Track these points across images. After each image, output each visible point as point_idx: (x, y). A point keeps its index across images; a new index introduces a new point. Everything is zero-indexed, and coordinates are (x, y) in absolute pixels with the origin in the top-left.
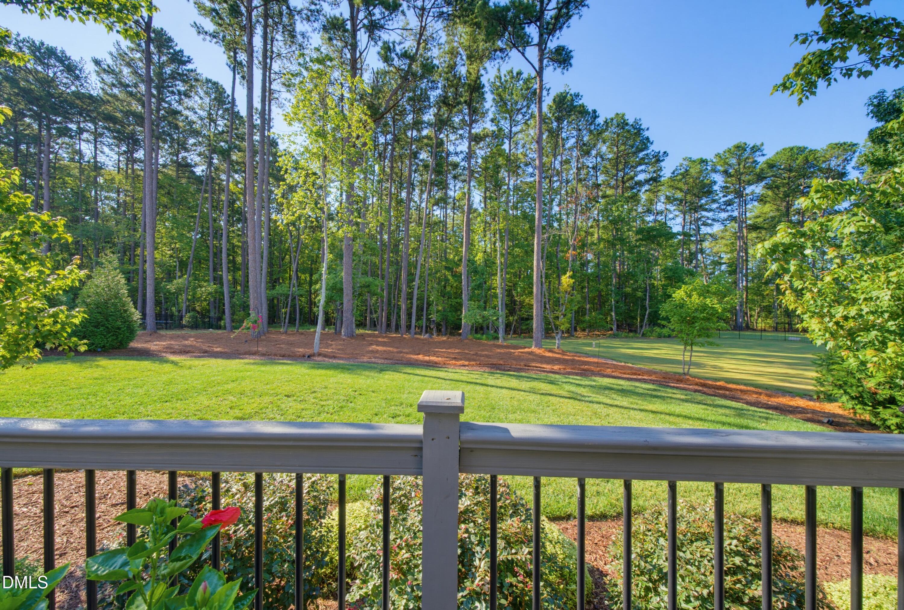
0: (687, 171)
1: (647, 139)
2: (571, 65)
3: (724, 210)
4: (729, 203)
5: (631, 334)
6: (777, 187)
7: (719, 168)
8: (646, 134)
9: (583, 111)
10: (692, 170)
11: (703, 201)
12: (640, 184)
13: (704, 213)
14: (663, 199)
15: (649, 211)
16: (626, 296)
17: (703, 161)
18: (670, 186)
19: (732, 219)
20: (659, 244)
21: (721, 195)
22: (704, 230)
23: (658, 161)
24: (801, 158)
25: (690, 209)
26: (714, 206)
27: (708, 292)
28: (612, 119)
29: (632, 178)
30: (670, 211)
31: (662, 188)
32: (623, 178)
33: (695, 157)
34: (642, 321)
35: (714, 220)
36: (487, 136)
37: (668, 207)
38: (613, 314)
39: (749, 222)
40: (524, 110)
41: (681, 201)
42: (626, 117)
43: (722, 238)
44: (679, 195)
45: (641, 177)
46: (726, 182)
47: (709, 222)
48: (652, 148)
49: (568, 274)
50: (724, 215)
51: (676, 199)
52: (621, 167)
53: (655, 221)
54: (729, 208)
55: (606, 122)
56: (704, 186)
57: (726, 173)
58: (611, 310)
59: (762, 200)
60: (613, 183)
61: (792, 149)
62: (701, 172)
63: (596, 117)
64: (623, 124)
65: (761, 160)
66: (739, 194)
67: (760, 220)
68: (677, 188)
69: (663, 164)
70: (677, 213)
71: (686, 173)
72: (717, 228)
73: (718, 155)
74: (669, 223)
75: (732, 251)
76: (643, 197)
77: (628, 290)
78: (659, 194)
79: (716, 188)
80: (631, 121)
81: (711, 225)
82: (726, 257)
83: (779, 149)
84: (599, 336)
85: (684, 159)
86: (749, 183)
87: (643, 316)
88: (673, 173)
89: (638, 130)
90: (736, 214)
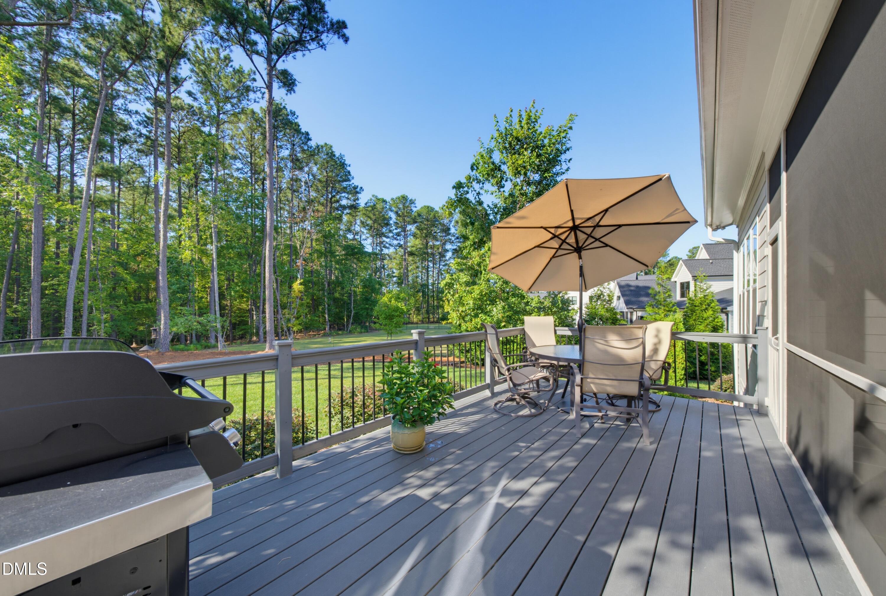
0: (374, 205)
1: (349, 172)
2: (294, 92)
3: (396, 239)
4: (398, 234)
5: (340, 332)
6: (422, 230)
7: (393, 209)
8: (348, 168)
9: (297, 130)
10: (378, 206)
11: (384, 230)
12: (344, 207)
13: (384, 239)
14: (358, 222)
15: (349, 230)
16: (335, 300)
17: (384, 201)
18: (364, 214)
19: (401, 246)
20: (358, 259)
21: (394, 228)
22: (386, 251)
23: (357, 192)
24: (432, 214)
25: (377, 235)
26: (391, 235)
27: (399, 298)
28: (322, 147)
29: (338, 201)
30: (363, 233)
31: (358, 213)
32: (331, 199)
33: (380, 197)
34: (348, 321)
35: (390, 245)
36: (182, 109)
37: (362, 229)
38: (326, 316)
39: (409, 249)
40: (235, 101)
41: (371, 227)
42: (334, 149)
43: (395, 258)
44: (370, 222)
45: (344, 202)
46: (397, 220)
47: (387, 245)
48: (352, 181)
49: (299, 282)
50: (395, 242)
51: (367, 225)
52: (330, 189)
53: (354, 239)
54: (398, 238)
55: (318, 146)
56: (385, 219)
57: (397, 213)
58: (324, 313)
59: (415, 236)
60: (322, 200)
61: (428, 207)
62: (383, 208)
63: (310, 139)
64: (332, 155)
65: (414, 209)
66: (404, 230)
67: (414, 249)
68: (369, 217)
69: (359, 196)
70: (368, 235)
71: (374, 207)
72: (392, 250)
73: (392, 199)
74: (363, 242)
75: (400, 269)
76: (345, 218)
77: (337, 295)
78: (357, 218)
79: (391, 222)
80: (337, 154)
81: (388, 248)
82: (396, 273)
83: (423, 205)
84: (315, 335)
85: (373, 196)
86: (409, 223)
87: (349, 317)
88: (366, 204)
89: (343, 165)
90: (402, 243)
